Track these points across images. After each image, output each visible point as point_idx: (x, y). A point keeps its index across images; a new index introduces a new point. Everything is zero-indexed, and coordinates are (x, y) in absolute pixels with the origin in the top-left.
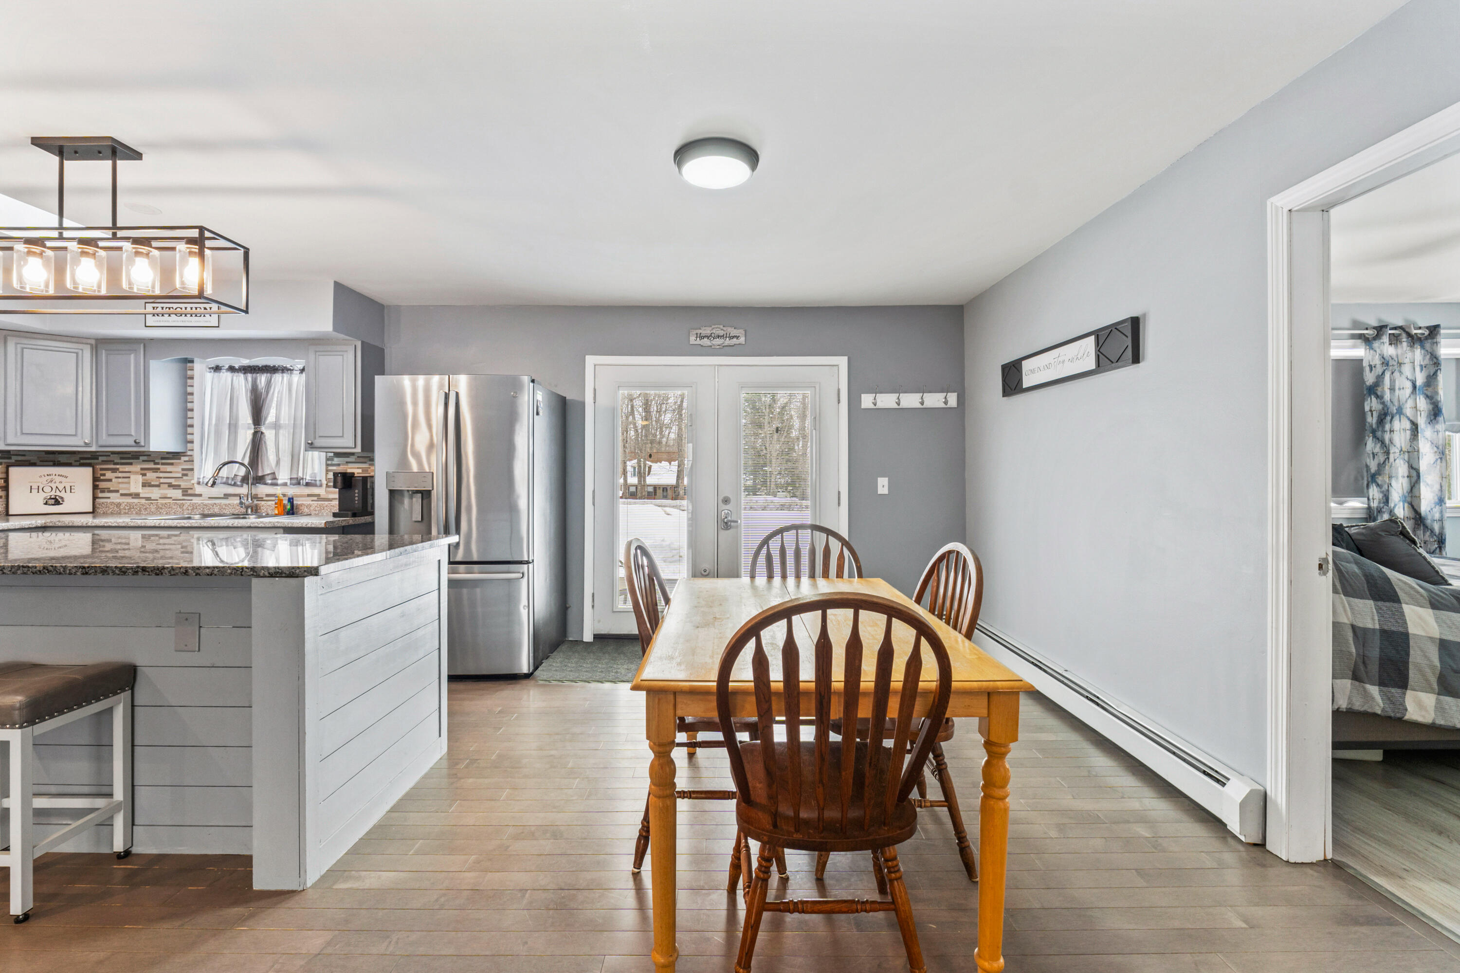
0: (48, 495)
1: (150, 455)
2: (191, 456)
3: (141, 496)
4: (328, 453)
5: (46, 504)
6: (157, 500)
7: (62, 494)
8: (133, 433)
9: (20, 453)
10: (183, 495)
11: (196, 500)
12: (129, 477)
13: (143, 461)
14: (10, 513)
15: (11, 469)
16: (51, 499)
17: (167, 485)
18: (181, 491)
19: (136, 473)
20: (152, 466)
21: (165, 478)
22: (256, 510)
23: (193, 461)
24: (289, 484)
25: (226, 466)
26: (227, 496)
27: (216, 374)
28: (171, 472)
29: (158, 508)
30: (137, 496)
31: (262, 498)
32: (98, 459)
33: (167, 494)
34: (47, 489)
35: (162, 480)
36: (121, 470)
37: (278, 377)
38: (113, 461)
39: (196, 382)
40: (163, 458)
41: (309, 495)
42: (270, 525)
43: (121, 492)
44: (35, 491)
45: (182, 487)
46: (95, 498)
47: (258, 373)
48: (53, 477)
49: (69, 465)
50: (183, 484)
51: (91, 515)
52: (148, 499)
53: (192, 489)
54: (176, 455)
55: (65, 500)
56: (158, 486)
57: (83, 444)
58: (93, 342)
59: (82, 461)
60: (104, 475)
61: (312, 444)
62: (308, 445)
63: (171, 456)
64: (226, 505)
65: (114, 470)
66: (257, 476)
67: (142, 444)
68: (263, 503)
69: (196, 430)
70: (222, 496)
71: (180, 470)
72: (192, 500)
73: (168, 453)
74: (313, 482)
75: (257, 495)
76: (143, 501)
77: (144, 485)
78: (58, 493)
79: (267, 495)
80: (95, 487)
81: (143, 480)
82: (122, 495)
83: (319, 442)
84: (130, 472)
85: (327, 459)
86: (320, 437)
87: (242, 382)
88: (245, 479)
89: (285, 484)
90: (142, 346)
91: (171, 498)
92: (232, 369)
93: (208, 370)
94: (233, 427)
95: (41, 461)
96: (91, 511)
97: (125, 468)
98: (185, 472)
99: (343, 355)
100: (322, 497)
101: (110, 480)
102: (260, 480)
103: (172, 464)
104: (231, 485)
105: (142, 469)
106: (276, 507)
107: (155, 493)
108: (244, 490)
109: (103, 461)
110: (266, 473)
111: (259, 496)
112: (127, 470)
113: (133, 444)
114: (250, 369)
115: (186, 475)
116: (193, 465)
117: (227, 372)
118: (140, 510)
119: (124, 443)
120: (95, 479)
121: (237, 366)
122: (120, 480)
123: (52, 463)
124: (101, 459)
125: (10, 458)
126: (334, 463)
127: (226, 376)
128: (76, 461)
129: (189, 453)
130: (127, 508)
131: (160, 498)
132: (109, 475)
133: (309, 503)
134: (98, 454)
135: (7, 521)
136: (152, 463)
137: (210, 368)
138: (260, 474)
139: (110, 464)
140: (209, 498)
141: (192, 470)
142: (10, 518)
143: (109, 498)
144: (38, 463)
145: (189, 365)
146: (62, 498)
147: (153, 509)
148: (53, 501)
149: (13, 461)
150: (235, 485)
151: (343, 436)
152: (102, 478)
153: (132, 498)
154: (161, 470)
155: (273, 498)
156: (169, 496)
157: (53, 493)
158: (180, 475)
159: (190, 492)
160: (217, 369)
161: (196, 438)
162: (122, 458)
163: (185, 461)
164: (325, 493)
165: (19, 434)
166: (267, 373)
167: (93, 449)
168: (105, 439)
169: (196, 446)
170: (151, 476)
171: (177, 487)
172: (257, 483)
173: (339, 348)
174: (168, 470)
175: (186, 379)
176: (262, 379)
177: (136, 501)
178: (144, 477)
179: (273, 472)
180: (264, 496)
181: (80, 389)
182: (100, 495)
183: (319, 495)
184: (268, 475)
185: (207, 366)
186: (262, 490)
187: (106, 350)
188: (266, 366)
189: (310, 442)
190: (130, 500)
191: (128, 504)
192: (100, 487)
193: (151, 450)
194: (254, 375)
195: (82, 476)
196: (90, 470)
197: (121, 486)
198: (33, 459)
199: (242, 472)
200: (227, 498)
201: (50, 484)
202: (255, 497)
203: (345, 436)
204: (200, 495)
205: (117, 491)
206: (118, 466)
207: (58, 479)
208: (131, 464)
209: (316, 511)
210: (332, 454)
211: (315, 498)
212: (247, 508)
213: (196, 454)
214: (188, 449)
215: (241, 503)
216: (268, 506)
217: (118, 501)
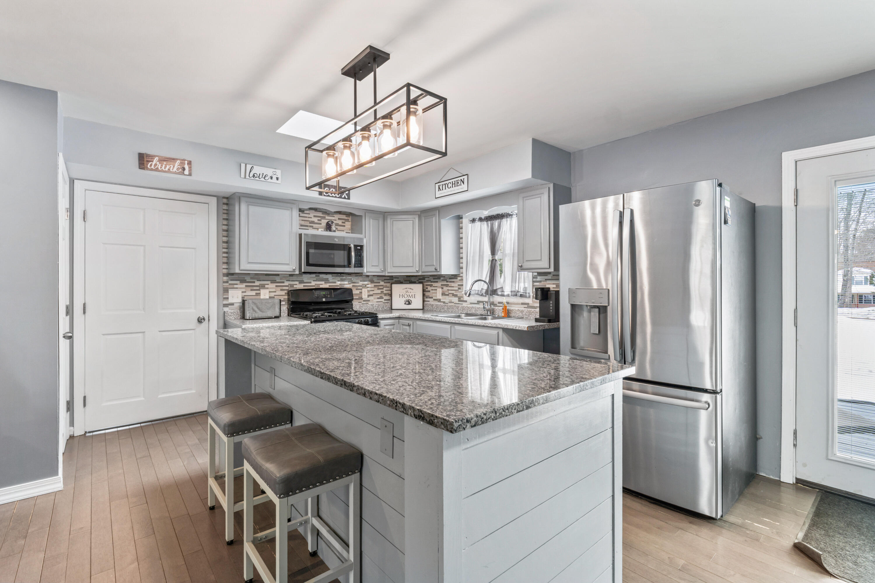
0: (406, 299)
1: (444, 277)
2: (462, 276)
3: (441, 301)
4: (534, 273)
5: (405, 304)
6: (448, 303)
7: (411, 299)
8: (435, 264)
9: (397, 277)
10: (459, 301)
11: (465, 304)
12: (436, 290)
13: (442, 280)
14: (393, 308)
15: (393, 286)
16: (407, 301)
17: (451, 295)
18: (457, 298)
19: (439, 287)
20: (445, 283)
21: (451, 290)
22: (492, 313)
23: (463, 280)
24: (510, 295)
25: (477, 282)
26: (479, 302)
27: (473, 224)
28: (453, 287)
29: (448, 308)
30: (439, 300)
31: (496, 304)
32: (425, 279)
33: (451, 300)
34: (406, 296)
35: (450, 292)
36: (433, 285)
37: (504, 220)
38: (430, 280)
39: (464, 230)
40: (450, 278)
41: (522, 304)
42: (494, 326)
43: (434, 298)
44: (401, 297)
45: (458, 296)
46: (424, 301)
47: (494, 220)
48: (408, 289)
49: (414, 283)
50: (459, 294)
51: (422, 311)
52: (444, 302)
53: (462, 297)
54: (455, 277)
55: (412, 301)
56: (448, 295)
57: (415, 271)
58: (419, 213)
59: (420, 281)
60: (427, 288)
61: (521, 266)
62: (519, 267)
63: (453, 277)
64: (478, 308)
65: (431, 286)
66: (493, 290)
67: (438, 270)
68: (496, 308)
69: (464, 261)
70: (476, 302)
71: (457, 285)
72: (462, 304)
73: (452, 275)
74: (524, 294)
75: (494, 302)
76: (442, 304)
77: (443, 294)
78: (410, 298)
79: (499, 303)
80: (424, 295)
81: (442, 291)
82: (434, 300)
83: (526, 265)
84: (437, 287)
85: (533, 278)
86: (526, 261)
87: (485, 227)
88: (487, 292)
89: (508, 295)
90: (438, 211)
91: (453, 302)
92: (481, 219)
93: (469, 222)
94: (481, 257)
95: (405, 281)
96: (422, 308)
97: (435, 284)
98: (459, 287)
99: (541, 197)
100: (530, 305)
101: (429, 291)
102: (494, 292)
103: (454, 282)
104: (480, 295)
105: (442, 285)
106: (503, 311)
107: (447, 299)
108: (486, 299)
109: (427, 280)
110: (498, 288)
111: (495, 303)
112: (436, 285)
113: (434, 270)
114: (489, 218)
115: (459, 289)
116: (463, 282)
117: (478, 222)
118: (441, 309)
119: (429, 270)
120: (424, 291)
121: (483, 217)
122: (433, 291)
123: (409, 282)
124: (426, 279)
125: (393, 280)
126: (537, 280)
127: (478, 224)
128: (417, 281)
129: (461, 275)
130: (436, 307)
131: (449, 302)
132: (429, 288)
133: (522, 309)
134: (425, 276)
135: (391, 313)
136: (445, 281)
137: (470, 221)
138: (495, 288)
139: (429, 282)
140: (470, 303)
141: (462, 285)
142: (393, 311)
143: (429, 301)
144: (404, 282)
145: (461, 220)
146: (411, 301)
147: (446, 307)
148: (407, 303)
149: (394, 281)
150: (482, 295)
151: (541, 260)
152: (427, 290)
153: (438, 302)
154: (449, 286)
155: (501, 305)
156: (453, 301)
157: (408, 298)
158: (457, 289)
159: (462, 299)
160: (473, 221)
161: (464, 265)
162: (434, 279)
163: (459, 280)
164: (532, 303)
165: (392, 267)
166: (499, 219)
167: (420, 274)
168: (425, 269)
169: (464, 270)
170: (445, 288)
171: (455, 296)
172: (493, 294)
173: (538, 192)
174: (452, 286)
175: (459, 229)
176: (496, 223)
177: (439, 303)
178: (443, 290)
179: (501, 287)
180: (497, 303)
181: (414, 240)
182: (426, 299)
183: (528, 304)
184: (499, 288)
185: (469, 220)
186: (497, 299)
187: (424, 217)
188: (498, 215)
189: (520, 265)
190: (437, 303)
191: (437, 305)
192: (426, 295)
193: (442, 274)
194: (492, 222)
195: (417, 288)
196: (421, 285)
197: (434, 295)
198: (402, 280)
199: (485, 287)
200: (479, 304)
201: (406, 293)
202: (492, 304)
203: (542, 260)
204: (466, 301)
205: (432, 298)
206: (432, 283)
207: (409, 290)
208: (437, 282)
209: (526, 315)
210: (536, 274)
211: (526, 306)
212: (488, 311)
213: (464, 275)
214: (461, 272)
215: (484, 308)
216: (499, 311)
217: (432, 303)
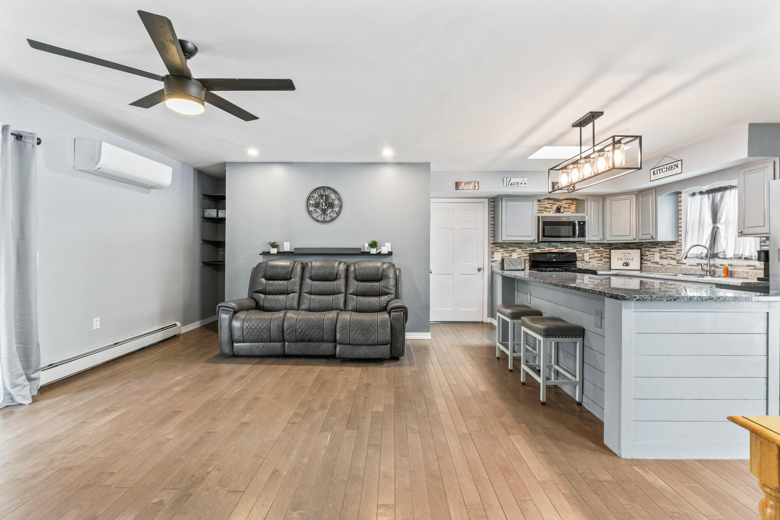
0: (623, 262)
1: (662, 243)
2: (681, 243)
3: (659, 263)
4: (761, 238)
5: (623, 265)
6: (666, 266)
7: (629, 261)
8: (651, 233)
9: (616, 244)
10: (677, 263)
11: (683, 266)
12: (654, 254)
13: (660, 246)
14: (611, 269)
15: (612, 251)
16: (625, 263)
17: (670, 258)
18: (676, 261)
19: (657, 252)
20: (663, 248)
21: (669, 254)
22: (713, 274)
23: (681, 246)
24: (733, 258)
25: (696, 247)
26: (698, 265)
27: (693, 198)
28: (672, 252)
29: (666, 269)
30: (657, 263)
31: (718, 266)
32: (643, 246)
33: (670, 263)
34: (624, 259)
35: (668, 256)
36: (651, 251)
37: (728, 192)
38: (648, 246)
39: (683, 204)
40: (668, 245)
41: (748, 266)
43: (652, 261)
44: (619, 260)
45: (677, 259)
46: (641, 264)
47: (716, 193)
48: (626, 254)
49: (633, 249)
50: (677, 258)
51: (640, 271)
52: (662, 265)
53: (681, 260)
54: (673, 243)
55: (630, 264)
56: (666, 258)
57: (633, 239)
58: (637, 193)
59: (638, 247)
60: (645, 253)
61: (742, 232)
62: (739, 233)
63: (671, 243)
64: (697, 269)
65: (649, 251)
66: (713, 253)
67: (655, 238)
68: (718, 269)
69: (683, 229)
70: (696, 264)
71: (676, 250)
72: (681, 266)
73: (670, 242)
74: (750, 257)
75: (715, 264)
76: (660, 266)
77: (661, 258)
78: (627, 261)
79: (721, 265)
80: (641, 259)
81: (660, 255)
82: (652, 262)
83: (745, 232)
84: (655, 252)
85: (761, 242)
86: (747, 227)
87: (706, 200)
88: (707, 256)
89: (731, 258)
90: (654, 190)
91: (672, 265)
92: (701, 193)
93: (689, 196)
94: (701, 224)
95: (623, 247)
96: (640, 269)
97: (653, 250)
98: (678, 251)
99: (764, 171)
100: (757, 267)
101: (647, 256)
103: (672, 247)
104: (699, 258)
105: (660, 250)
106: (724, 272)
107: (665, 262)
108: (706, 262)
109: (645, 247)
110: (719, 252)
111: (716, 265)
112: (654, 251)
113: (651, 238)
114: (710, 191)
115: (678, 253)
116: (681, 247)
117: (698, 195)
118: (658, 270)
119: (647, 238)
120: (641, 255)
121: (704, 191)
122: (651, 255)
123: (627, 248)
124: (644, 245)
125: (612, 246)
126: (766, 244)
127: (698, 197)
128: (635, 247)
129: (680, 241)
130: (653, 269)
131: (667, 264)
132: (647, 253)
133: (747, 271)
134: (643, 243)
135: (610, 271)
136: (664, 247)
137: (690, 195)
138: (716, 252)
139: (647, 248)
140: (689, 265)
141: (681, 250)
142: (611, 270)
143: (647, 264)
145: (680, 195)
146: (629, 263)
147: (664, 269)
148: (625, 264)
149: (613, 247)
150: (702, 258)
151: (764, 226)
152: (644, 254)
153: (656, 264)
154: (668, 250)
155: (722, 267)
156: (671, 264)
157: (626, 261)
158: (676, 253)
159: (680, 262)
160: (694, 194)
161: (683, 233)
162: (652, 245)
163: (678, 246)
164: (759, 265)
165: (610, 236)
166: (721, 191)
167: (637, 241)
168: (641, 237)
169: (683, 237)
170: (663, 253)
171: (674, 259)
172: (714, 257)
173: (760, 166)
174: (670, 251)
175: (678, 202)
176: (718, 195)
177: (657, 265)
178: (661, 254)
179: (724, 251)
180: (719, 265)
181: (631, 215)
182: (644, 262)
183: (755, 266)
184: (720, 252)
185: (689, 194)
186: (718, 262)
187: (641, 195)
188: (720, 188)
189: (740, 231)
190: (655, 265)
191: (654, 267)
192: (644, 258)
193: (659, 240)
194: (713, 194)
195: (636, 253)
196: (639, 251)
197: (652, 258)
198: (620, 246)
199: (705, 251)
200: (699, 266)
201: (624, 257)
202: (714, 266)
204: (685, 264)
205: (650, 261)
206: (650, 249)
207: (627, 255)
208: (655, 248)
209: (752, 276)
210: (765, 239)
211: (753, 268)
212: (707, 271)
213: (683, 242)
214: (679, 239)
215: (702, 269)
216: (720, 271)
217: (650, 265)
